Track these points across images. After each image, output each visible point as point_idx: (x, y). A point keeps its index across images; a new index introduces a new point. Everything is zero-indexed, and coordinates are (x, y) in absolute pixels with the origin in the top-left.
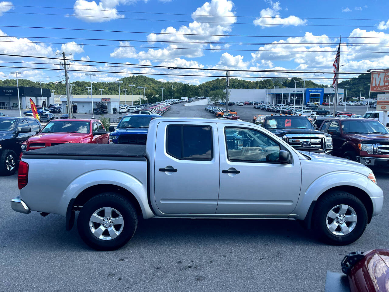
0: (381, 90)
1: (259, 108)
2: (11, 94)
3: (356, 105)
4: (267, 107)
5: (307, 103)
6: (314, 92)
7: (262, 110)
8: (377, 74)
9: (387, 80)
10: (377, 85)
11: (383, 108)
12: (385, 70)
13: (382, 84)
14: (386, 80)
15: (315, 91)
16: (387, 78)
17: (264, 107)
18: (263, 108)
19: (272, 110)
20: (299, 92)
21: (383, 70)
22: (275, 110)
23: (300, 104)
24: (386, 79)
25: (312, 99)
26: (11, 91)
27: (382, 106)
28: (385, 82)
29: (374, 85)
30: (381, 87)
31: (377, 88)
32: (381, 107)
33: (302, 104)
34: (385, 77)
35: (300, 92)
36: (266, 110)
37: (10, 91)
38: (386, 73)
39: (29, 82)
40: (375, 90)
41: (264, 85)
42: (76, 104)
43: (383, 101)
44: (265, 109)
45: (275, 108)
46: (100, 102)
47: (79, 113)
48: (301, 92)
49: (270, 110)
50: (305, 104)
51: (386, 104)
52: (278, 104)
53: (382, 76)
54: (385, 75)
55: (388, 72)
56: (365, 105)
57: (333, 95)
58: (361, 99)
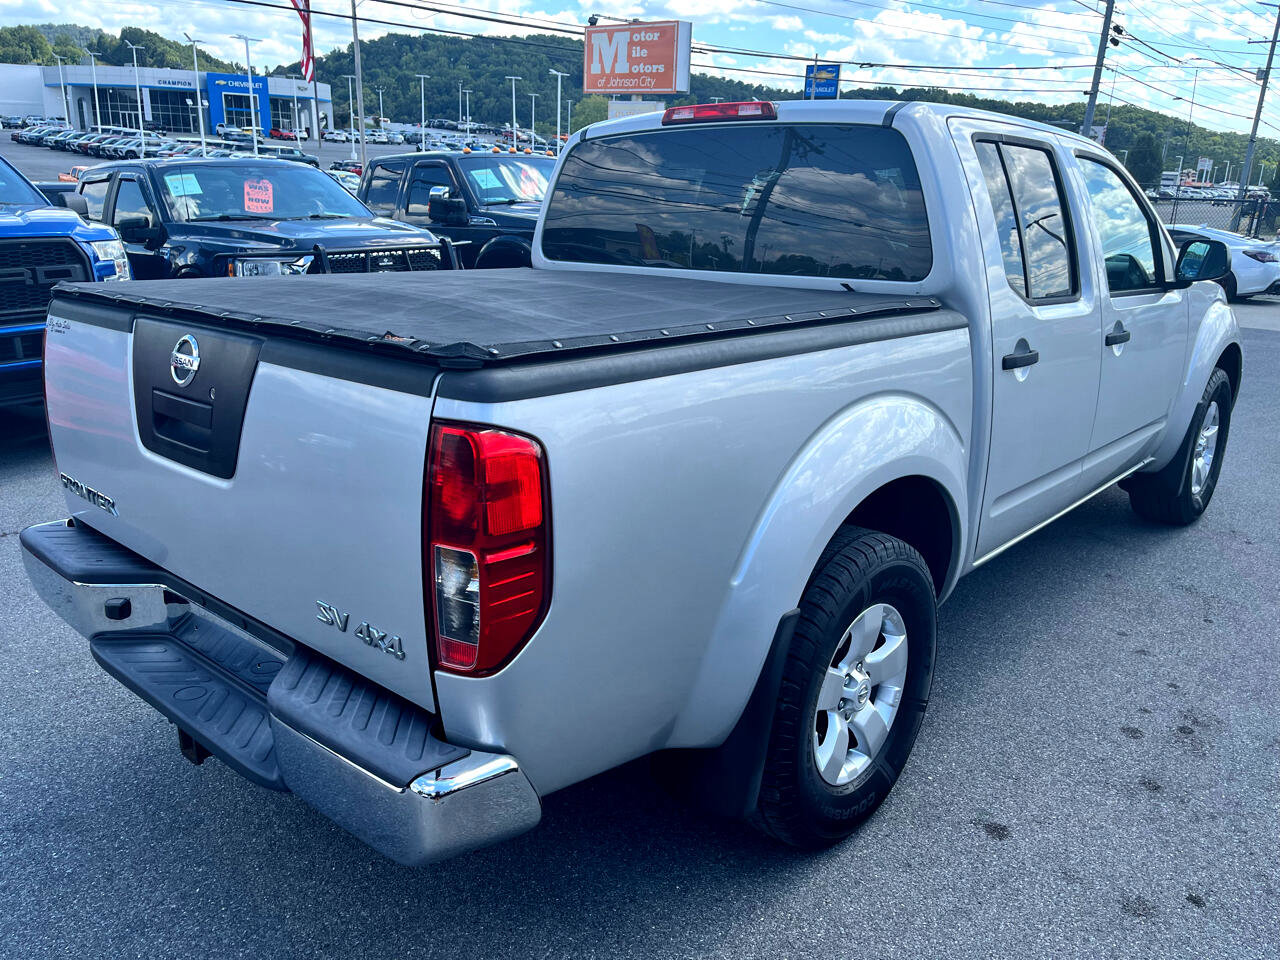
0: (621, 88)
1: (37, 142)
3: (375, 142)
4: (76, 137)
5: (218, 128)
6: (235, 89)
7: (52, 148)
8: (605, 35)
9: (638, 55)
10: (608, 71)
12: (630, 24)
13: (622, 67)
14: (634, 55)
15: (237, 84)
16: (638, 48)
17: (59, 137)
18: (56, 142)
19: (103, 149)
20: (180, 86)
21: (625, 21)
22: (115, 150)
23: (189, 131)
24: (634, 52)
25: (229, 113)
28: (632, 60)
29: (595, 69)
30: (622, 76)
31: (607, 82)
33: (197, 129)
34: (631, 44)
35: (185, 83)
36: (75, 152)
38: (633, 32)
40: (601, 88)
41: (10, 49)
44: (69, 144)
45: (111, 143)
48: (190, 84)
49: (91, 148)
50: (211, 131)
52: (115, 128)
53: (622, 39)
54: (631, 38)
55: (639, 31)
56: (399, 144)
57: (304, 102)
58: (382, 124)
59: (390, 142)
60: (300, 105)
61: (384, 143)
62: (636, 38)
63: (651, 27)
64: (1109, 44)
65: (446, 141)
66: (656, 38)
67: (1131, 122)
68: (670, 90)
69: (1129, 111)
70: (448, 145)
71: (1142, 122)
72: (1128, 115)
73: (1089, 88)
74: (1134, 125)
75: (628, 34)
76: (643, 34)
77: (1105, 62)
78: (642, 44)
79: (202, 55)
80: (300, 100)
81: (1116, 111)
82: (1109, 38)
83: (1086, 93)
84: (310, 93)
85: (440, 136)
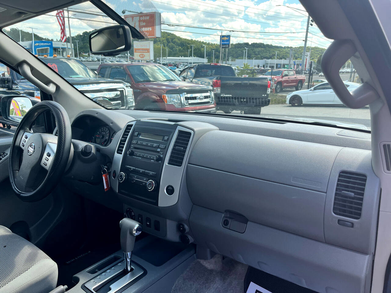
3: (88, 61)
6: (42, 46)
11: (141, 56)
12: (139, 14)
14: (141, 25)
15: (42, 44)
16: (142, 22)
21: (137, 13)
27: (141, 54)
28: (140, 27)
32: (140, 56)
34: (140, 21)
38: (140, 16)
43: (140, 49)
51: (144, 52)
53: (136, 19)
54: (140, 19)
55: (142, 16)
56: (96, 61)
57: (64, 49)
58: (90, 55)
59: (93, 61)
60: (62, 50)
61: (90, 61)
62: (141, 19)
63: (146, 15)
64: (310, 25)
65: (110, 60)
66: (148, 19)
67: (317, 51)
68: (154, 37)
69: (316, 48)
70: (110, 61)
71: (320, 51)
72: (316, 50)
73: (304, 39)
74: (318, 52)
75: (138, 17)
76: (143, 17)
77: (309, 31)
78: (144, 21)
79: (36, 36)
80: (62, 48)
81: (313, 49)
82: (310, 23)
83: (303, 41)
84: (66, 46)
85: (109, 59)
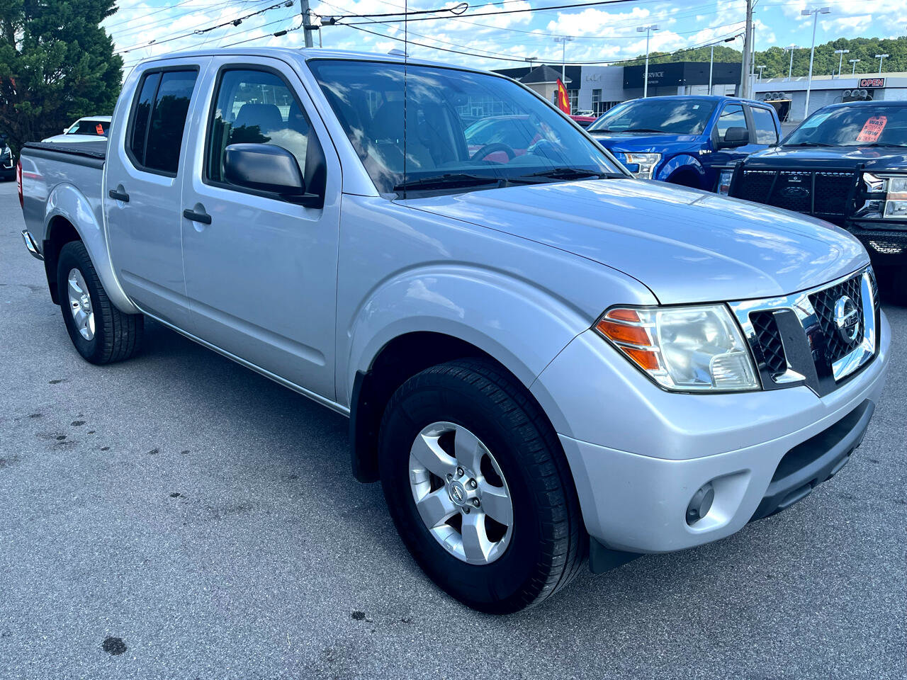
2: (657, 82)
26: (659, 74)
37: (657, 75)
39: (727, 51)
42: (788, 98)
46: (852, 90)
47: (792, 120)
